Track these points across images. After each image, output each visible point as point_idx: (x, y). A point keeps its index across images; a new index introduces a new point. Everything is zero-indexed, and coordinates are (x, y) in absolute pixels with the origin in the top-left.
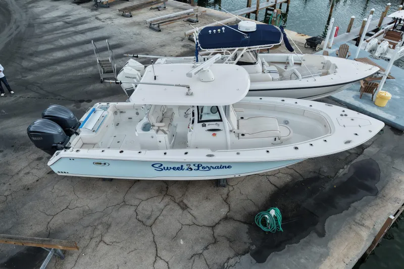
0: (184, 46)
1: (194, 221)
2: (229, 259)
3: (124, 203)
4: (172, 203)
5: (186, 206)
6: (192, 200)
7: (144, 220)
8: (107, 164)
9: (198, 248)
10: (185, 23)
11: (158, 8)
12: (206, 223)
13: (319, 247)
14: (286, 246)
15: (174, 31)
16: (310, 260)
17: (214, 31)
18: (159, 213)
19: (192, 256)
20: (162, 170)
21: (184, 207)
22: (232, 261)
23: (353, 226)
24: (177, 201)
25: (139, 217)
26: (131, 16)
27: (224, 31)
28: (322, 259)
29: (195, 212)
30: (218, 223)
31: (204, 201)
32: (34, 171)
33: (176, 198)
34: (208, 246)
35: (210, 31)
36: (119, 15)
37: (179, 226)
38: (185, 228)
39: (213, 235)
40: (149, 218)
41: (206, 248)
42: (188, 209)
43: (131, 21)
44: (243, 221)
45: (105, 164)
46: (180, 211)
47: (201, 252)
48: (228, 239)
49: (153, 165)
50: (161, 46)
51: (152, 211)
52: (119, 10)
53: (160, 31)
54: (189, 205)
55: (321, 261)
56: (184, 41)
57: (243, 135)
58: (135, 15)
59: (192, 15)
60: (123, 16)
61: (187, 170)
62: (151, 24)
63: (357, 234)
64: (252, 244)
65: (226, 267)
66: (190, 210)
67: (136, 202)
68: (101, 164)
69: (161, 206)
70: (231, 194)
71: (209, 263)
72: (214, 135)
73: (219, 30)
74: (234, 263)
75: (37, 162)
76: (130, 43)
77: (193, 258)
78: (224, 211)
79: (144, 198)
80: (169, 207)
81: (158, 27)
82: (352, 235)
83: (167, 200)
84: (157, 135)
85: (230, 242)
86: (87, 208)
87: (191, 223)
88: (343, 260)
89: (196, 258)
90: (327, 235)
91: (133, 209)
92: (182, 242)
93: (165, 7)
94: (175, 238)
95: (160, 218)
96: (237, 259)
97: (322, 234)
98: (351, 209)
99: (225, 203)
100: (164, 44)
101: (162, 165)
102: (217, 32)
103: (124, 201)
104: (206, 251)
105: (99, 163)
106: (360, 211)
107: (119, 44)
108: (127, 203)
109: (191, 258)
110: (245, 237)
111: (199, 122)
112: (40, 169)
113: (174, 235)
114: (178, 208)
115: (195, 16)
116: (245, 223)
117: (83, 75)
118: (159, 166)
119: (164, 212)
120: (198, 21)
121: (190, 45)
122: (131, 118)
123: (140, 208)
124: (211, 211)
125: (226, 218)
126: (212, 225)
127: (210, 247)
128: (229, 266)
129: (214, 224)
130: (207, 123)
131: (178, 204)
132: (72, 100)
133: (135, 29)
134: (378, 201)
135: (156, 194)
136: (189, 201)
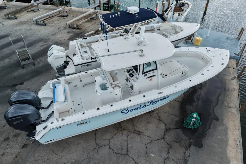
0: (69, 32)
1: (151, 139)
2: (184, 153)
3: (99, 146)
4: (130, 133)
5: (139, 132)
6: (141, 127)
7: (120, 151)
8: (88, 122)
9: (165, 155)
10: (59, 18)
11: (32, 11)
12: (158, 138)
13: (221, 126)
14: (207, 133)
15: (56, 24)
16: (222, 135)
17: (113, 15)
18: (126, 143)
19: (164, 161)
20: (127, 112)
21: (139, 133)
22: (187, 154)
23: (227, 109)
24: (133, 131)
25: (115, 151)
26: (16, 18)
27: (119, 15)
28: (227, 132)
29: (148, 133)
30: (164, 135)
31: (148, 125)
32: (8, 150)
33: (130, 129)
34: (168, 151)
35: (111, 16)
36: (5, 19)
37: (144, 146)
38: (148, 146)
39: (166, 143)
40: (122, 149)
41: (168, 153)
42: (142, 133)
43: (18, 22)
44: (176, 128)
45: (86, 122)
46: (139, 137)
47: (167, 156)
48: (176, 142)
49: (121, 112)
50: (53, 35)
51: (121, 143)
52: (5, 15)
53: (45, 25)
54: (141, 131)
55: (227, 133)
56: (66, 29)
57: (166, 75)
58: (18, 17)
59: (64, 12)
60: (9, 19)
61: (143, 107)
62: (36, 21)
63: (232, 112)
64: (190, 139)
65: (186, 159)
66: (143, 134)
67: (106, 142)
68: (83, 123)
69: (125, 138)
70: (159, 114)
71: (176, 161)
72: (151, 80)
73: (116, 15)
74: (189, 154)
75: (6, 142)
76: (27, 37)
77: (165, 162)
78: (162, 126)
79: (110, 138)
80: (130, 136)
81: (44, 22)
82: (230, 114)
83: (125, 133)
84: (114, 90)
85: (178, 143)
86: (73, 161)
87: (150, 141)
88: (235, 128)
89: (167, 161)
90: (220, 119)
91: (107, 147)
92: (153, 156)
93: (38, 9)
94: (147, 154)
95: (129, 146)
96: (188, 151)
97: (217, 119)
98: (220, 101)
99: (160, 121)
100: (54, 33)
101: (128, 109)
102: (115, 16)
103: (97, 145)
104: (169, 154)
105: (81, 123)
106: (224, 100)
107: (19, 39)
108: (101, 145)
109: (164, 162)
110: (184, 137)
111: (143, 74)
112: (12, 147)
113: (145, 153)
114: (135, 135)
115: (66, 12)
116: (178, 128)
117: (3, 66)
118: (126, 111)
119: (129, 141)
120: (68, 16)
121: (73, 31)
122: (76, 86)
123: (111, 145)
124: (156, 129)
125: (167, 130)
126: (162, 137)
127: (170, 151)
128: (187, 157)
129: (163, 136)
130: (147, 73)
131: (134, 132)
132: (6, 87)
133: (25, 27)
134: (228, 93)
135: (116, 132)
136: (139, 128)
